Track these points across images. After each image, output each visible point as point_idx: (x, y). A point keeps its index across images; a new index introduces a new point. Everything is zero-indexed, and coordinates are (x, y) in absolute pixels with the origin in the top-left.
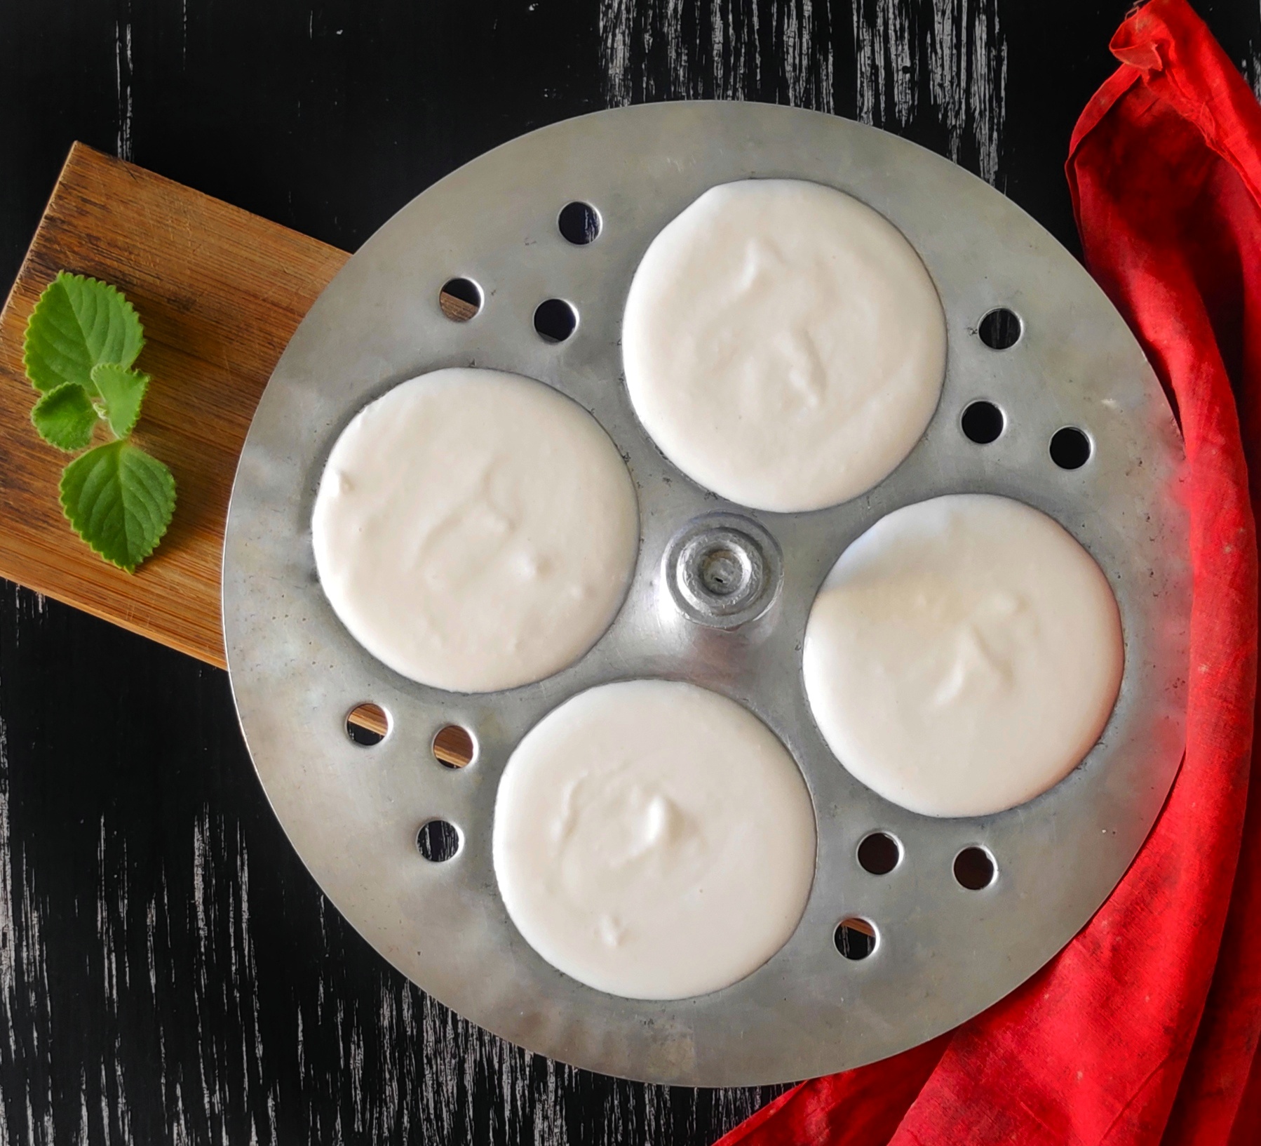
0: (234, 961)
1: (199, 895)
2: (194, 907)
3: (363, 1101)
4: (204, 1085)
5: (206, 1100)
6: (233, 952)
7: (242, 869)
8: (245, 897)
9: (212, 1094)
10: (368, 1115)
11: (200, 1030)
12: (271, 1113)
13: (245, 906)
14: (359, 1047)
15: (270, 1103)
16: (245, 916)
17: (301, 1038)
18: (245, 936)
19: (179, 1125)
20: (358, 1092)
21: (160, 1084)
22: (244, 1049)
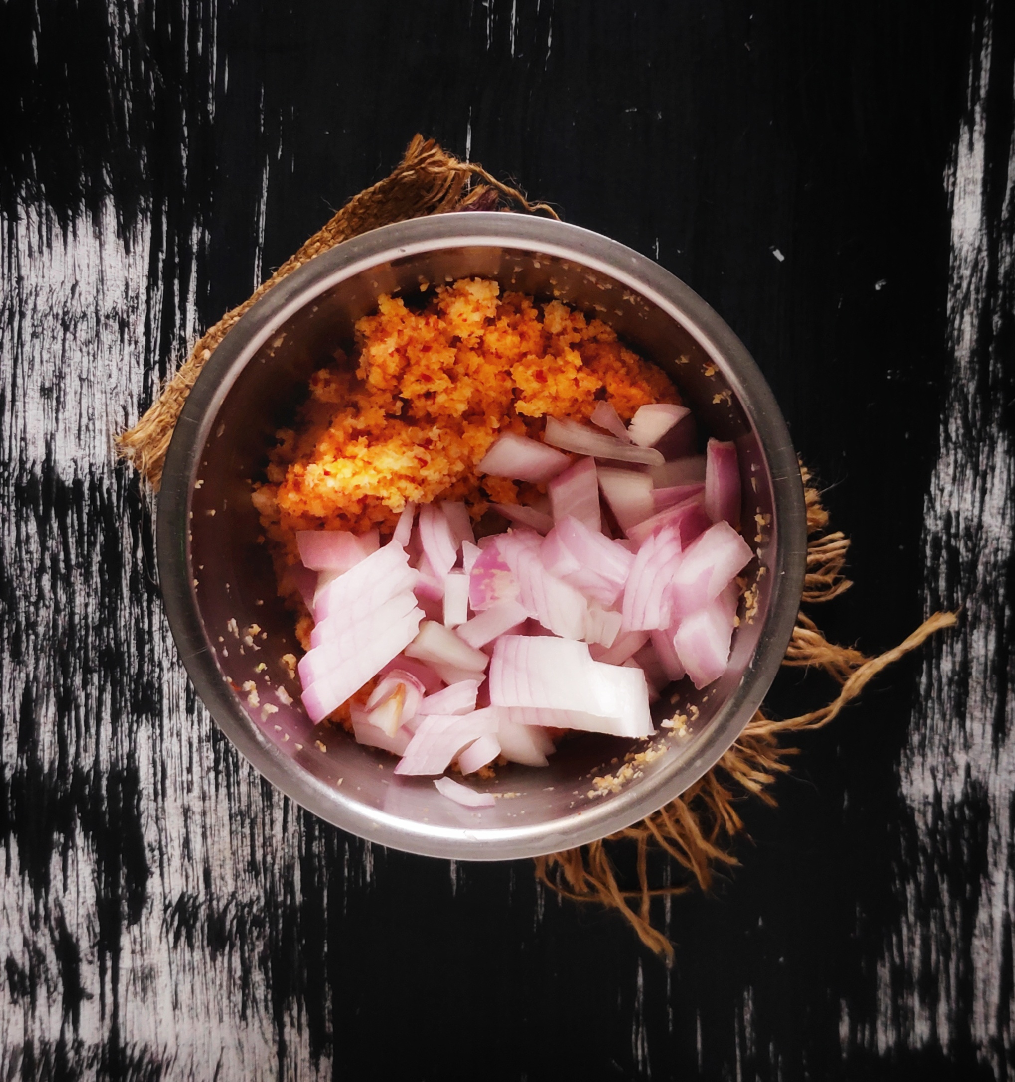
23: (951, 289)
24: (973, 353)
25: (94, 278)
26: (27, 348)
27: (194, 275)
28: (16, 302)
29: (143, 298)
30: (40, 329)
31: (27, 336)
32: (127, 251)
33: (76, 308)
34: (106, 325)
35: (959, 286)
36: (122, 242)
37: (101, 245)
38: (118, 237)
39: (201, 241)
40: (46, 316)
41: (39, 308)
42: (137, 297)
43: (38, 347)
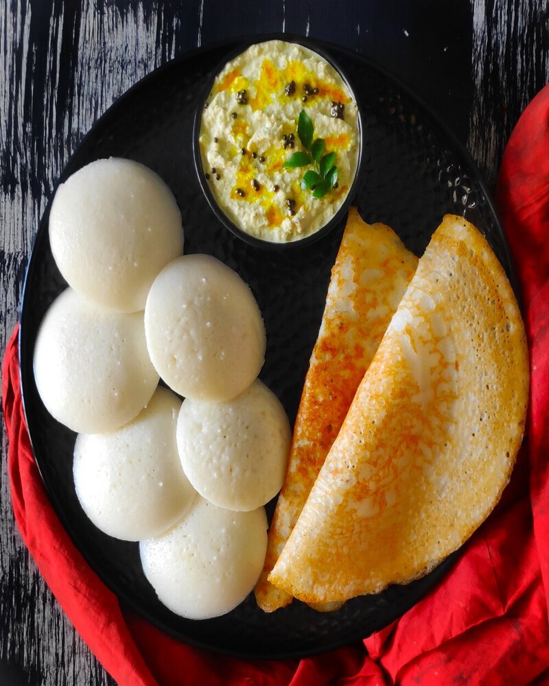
23: (473, 51)
24: (482, 81)
25: (134, 43)
26: (107, 77)
27: (174, 41)
28: (103, 54)
29: (154, 53)
30: (112, 68)
31: (107, 72)
32: (148, 30)
33: (127, 58)
34: (139, 66)
35: (476, 49)
36: (145, 25)
37: (137, 27)
38: (144, 23)
39: (177, 25)
40: (115, 62)
41: (112, 58)
42: (151, 52)
43: (111, 77)
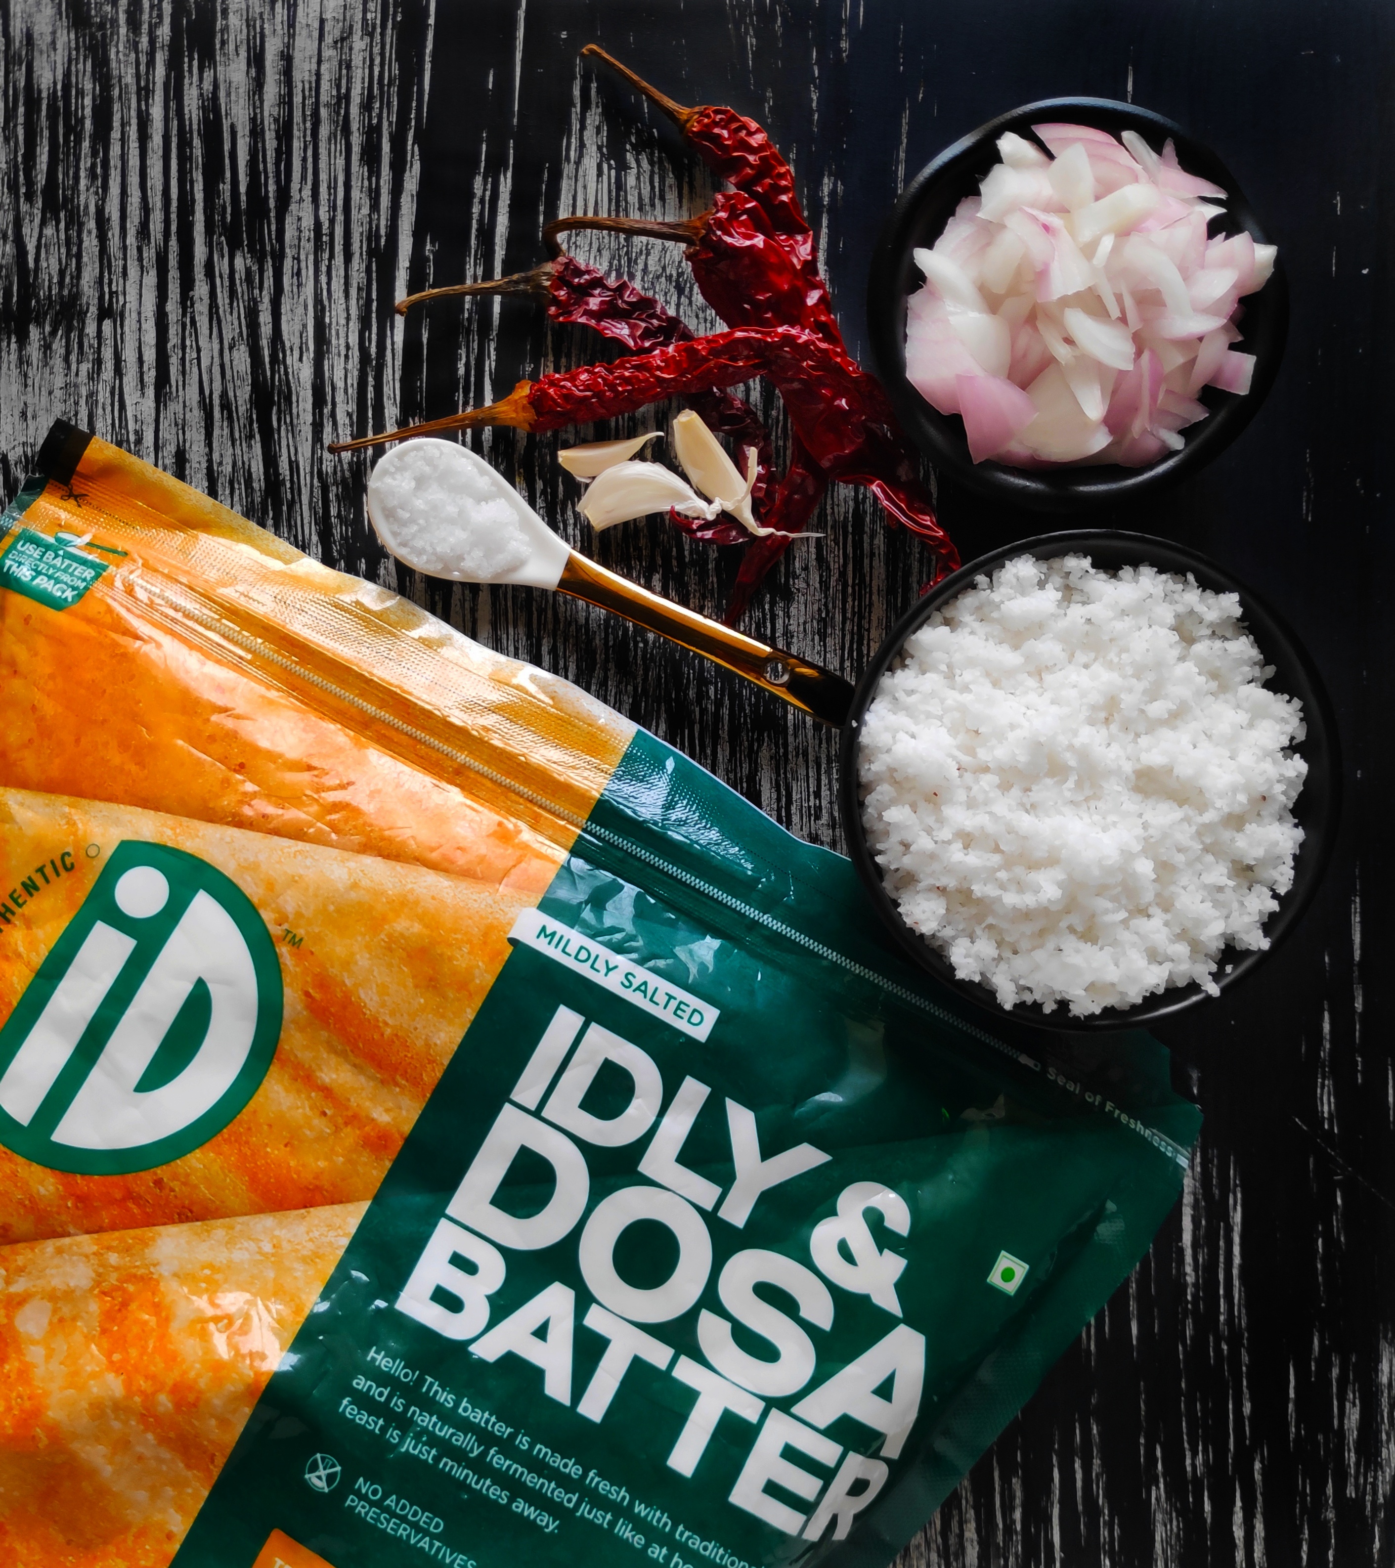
0: (1222, 1310)
1: (1187, 1238)
2: (1181, 1251)
3: (1358, 1464)
4: (1186, 1445)
5: (1188, 1461)
6: (1222, 1300)
7: (1235, 1209)
8: (1236, 1239)
9: (1194, 1455)
10: (1362, 1481)
11: (1183, 1385)
12: (1258, 1477)
13: (1236, 1250)
14: (1354, 1405)
15: (1257, 1466)
16: (1237, 1260)
17: (1292, 1395)
18: (1236, 1282)
19: (1158, 1488)
20: (1352, 1454)
21: (1139, 1443)
22: (1231, 1406)
